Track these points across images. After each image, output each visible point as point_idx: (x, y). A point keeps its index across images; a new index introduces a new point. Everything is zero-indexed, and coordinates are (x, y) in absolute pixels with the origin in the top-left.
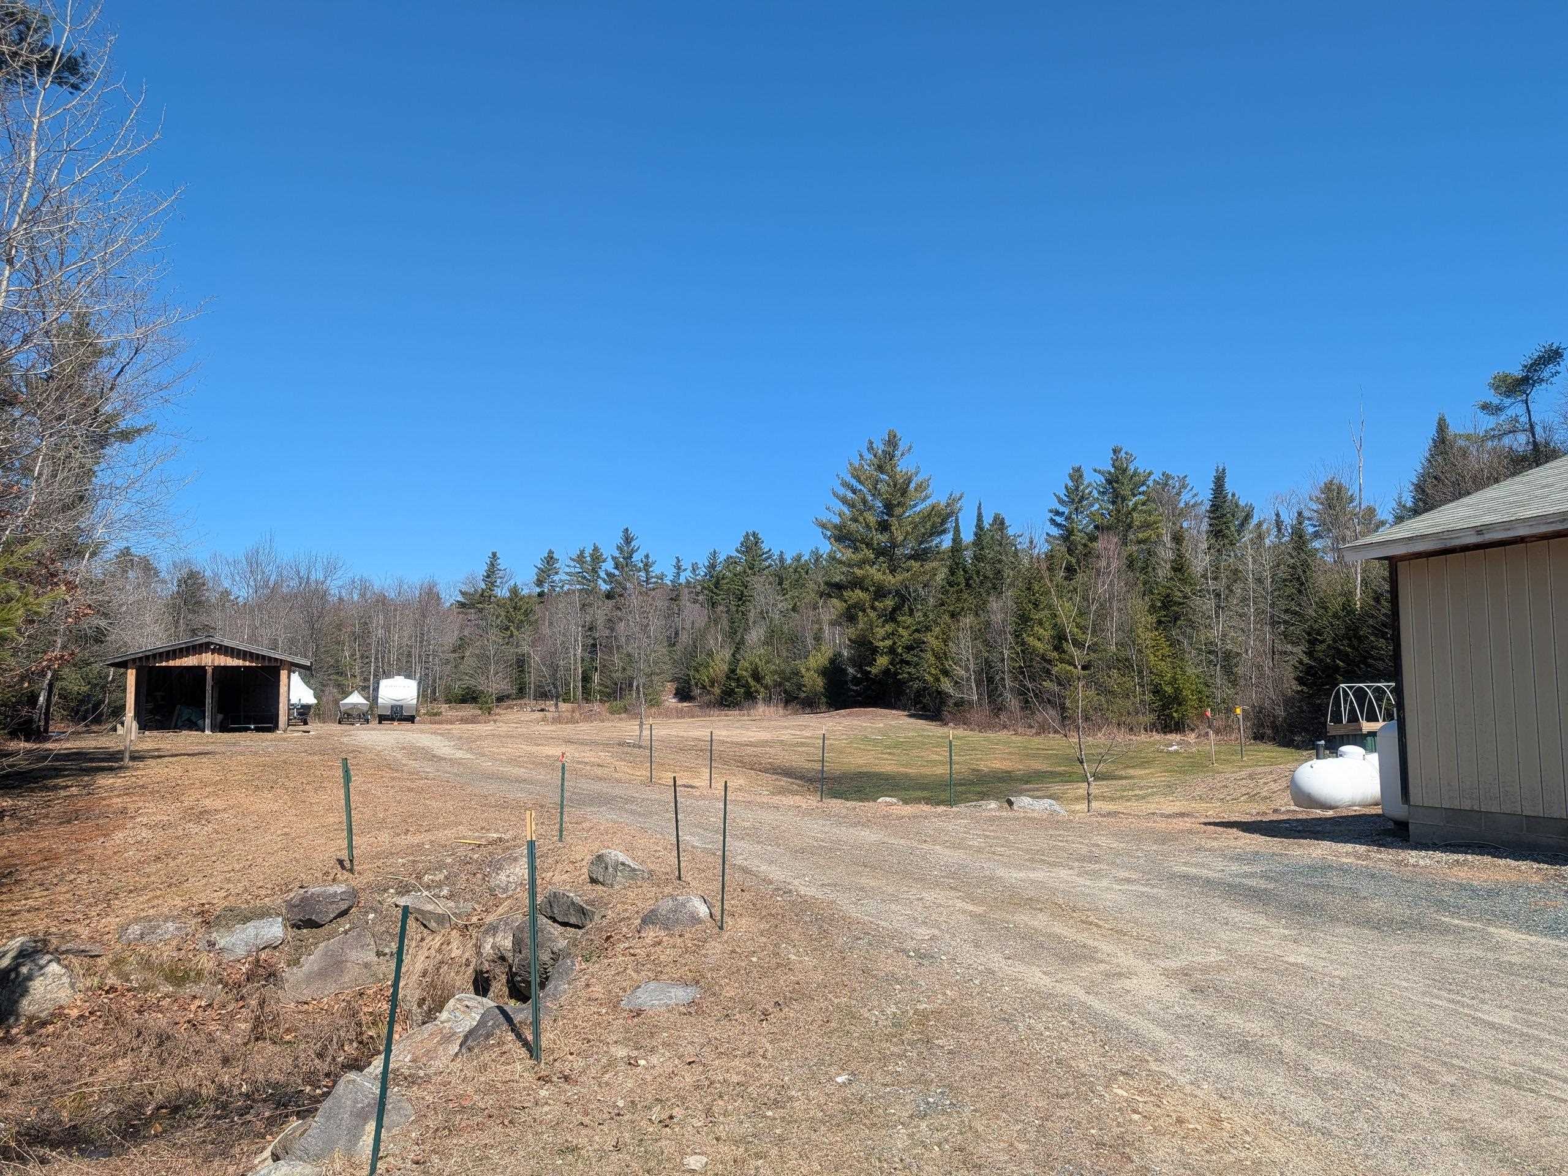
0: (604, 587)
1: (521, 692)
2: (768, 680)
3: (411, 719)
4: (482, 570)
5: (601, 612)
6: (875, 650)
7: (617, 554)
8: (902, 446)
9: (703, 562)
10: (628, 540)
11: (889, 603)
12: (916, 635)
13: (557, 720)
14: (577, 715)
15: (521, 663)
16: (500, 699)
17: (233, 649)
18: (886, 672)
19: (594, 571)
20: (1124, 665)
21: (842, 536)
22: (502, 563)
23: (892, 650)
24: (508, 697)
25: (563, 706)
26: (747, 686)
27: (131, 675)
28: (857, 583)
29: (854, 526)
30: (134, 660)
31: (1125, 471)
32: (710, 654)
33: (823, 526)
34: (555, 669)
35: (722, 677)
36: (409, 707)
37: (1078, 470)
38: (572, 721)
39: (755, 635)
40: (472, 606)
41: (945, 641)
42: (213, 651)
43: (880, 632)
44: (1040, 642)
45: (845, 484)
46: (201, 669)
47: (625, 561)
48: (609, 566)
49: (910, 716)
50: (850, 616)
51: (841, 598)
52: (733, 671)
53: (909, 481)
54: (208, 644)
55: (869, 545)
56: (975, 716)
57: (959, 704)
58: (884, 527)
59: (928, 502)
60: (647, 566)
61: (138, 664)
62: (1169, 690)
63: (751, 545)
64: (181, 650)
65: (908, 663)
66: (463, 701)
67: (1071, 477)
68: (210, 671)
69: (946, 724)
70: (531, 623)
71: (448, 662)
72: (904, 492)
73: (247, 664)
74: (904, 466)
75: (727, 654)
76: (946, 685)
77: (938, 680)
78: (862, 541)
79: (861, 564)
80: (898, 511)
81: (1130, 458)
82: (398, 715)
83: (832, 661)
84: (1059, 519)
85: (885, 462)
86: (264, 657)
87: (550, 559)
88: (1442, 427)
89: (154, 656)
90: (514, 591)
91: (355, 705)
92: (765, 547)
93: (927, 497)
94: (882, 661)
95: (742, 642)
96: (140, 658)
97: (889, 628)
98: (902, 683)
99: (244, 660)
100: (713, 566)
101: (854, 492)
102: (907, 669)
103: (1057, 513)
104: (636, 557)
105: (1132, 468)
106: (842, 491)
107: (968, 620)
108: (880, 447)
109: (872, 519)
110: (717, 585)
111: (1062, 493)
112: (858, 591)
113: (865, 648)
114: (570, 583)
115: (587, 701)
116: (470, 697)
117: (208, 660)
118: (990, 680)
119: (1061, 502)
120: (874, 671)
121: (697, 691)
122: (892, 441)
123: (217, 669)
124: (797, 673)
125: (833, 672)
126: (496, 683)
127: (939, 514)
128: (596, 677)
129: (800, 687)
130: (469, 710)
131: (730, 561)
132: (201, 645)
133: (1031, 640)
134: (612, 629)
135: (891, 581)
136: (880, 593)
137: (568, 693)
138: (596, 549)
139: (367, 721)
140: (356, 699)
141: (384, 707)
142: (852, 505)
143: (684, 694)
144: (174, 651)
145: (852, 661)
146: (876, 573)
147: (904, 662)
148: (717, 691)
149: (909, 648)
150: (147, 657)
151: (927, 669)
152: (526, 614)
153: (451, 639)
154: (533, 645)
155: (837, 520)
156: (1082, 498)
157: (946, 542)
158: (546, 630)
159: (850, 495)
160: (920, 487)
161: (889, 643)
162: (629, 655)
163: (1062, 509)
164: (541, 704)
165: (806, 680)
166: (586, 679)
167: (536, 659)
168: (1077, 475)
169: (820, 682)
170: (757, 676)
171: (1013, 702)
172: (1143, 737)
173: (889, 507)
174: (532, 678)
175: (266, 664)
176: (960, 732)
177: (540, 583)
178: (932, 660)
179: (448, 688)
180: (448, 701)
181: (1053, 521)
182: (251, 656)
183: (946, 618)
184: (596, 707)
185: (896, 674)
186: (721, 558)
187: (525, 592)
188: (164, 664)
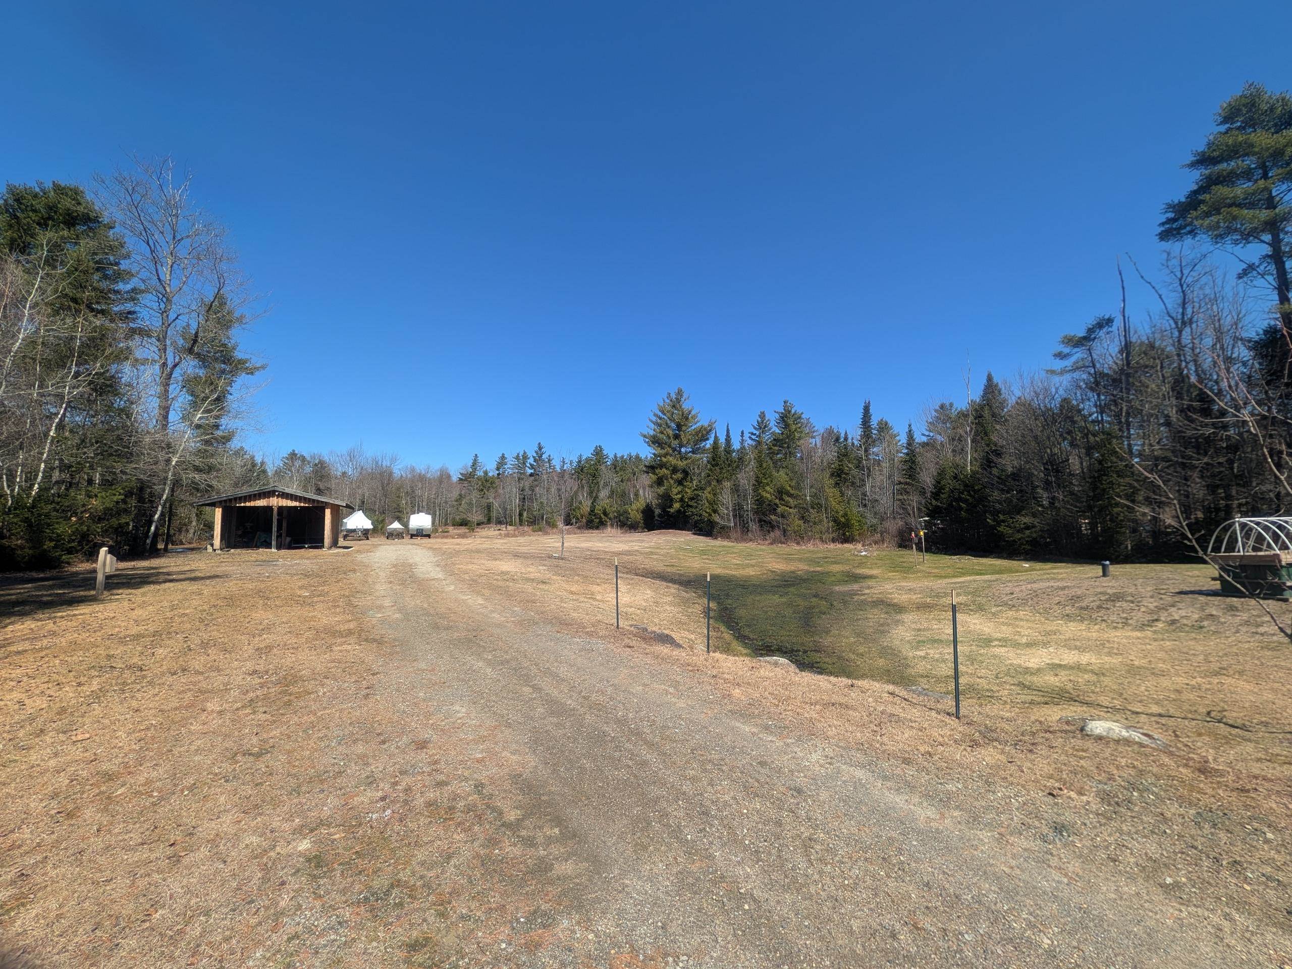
0: (530, 471)
1: (489, 521)
2: (611, 515)
3: (429, 536)
4: (470, 463)
5: (527, 484)
6: (672, 500)
7: (535, 455)
8: (685, 396)
9: (575, 460)
10: (540, 448)
11: (679, 476)
12: (696, 492)
13: (507, 535)
14: (516, 532)
15: (489, 507)
16: (478, 524)
17: (292, 495)
18: (679, 511)
19: (524, 463)
20: (817, 506)
21: (655, 441)
22: (480, 459)
23: (682, 500)
24: (483, 523)
25: (509, 528)
26: (600, 518)
27: (218, 512)
28: (662, 466)
29: (661, 436)
30: (221, 502)
31: (790, 412)
32: (580, 503)
33: (645, 436)
34: (505, 509)
35: (587, 513)
36: (428, 529)
37: (763, 413)
38: (514, 536)
39: (604, 493)
40: (466, 480)
41: (715, 495)
42: (278, 496)
43: (675, 491)
44: (768, 493)
45: (656, 415)
46: (269, 509)
47: (539, 458)
48: (531, 461)
49: (694, 534)
50: (660, 482)
51: (654, 473)
52: (592, 511)
53: (690, 412)
54: (274, 491)
55: (670, 446)
56: (733, 535)
57: (723, 528)
58: (677, 437)
59: (698, 424)
60: (549, 461)
61: (223, 504)
62: (843, 520)
63: (598, 452)
64: (255, 495)
65: (691, 506)
66: (461, 525)
67: (760, 416)
68: (275, 510)
69: (716, 538)
70: (494, 488)
71: (453, 506)
72: (687, 419)
73: (302, 505)
74: (686, 406)
75: (589, 503)
76: (716, 518)
77: (710, 515)
78: (666, 444)
79: (665, 455)
80: (684, 428)
81: (792, 406)
82: (420, 534)
83: (647, 506)
84: (753, 437)
85: (676, 404)
86: (314, 500)
87: (503, 457)
88: (990, 378)
89: (235, 499)
90: (486, 473)
91: (395, 529)
92: (605, 452)
93: (698, 421)
94: (677, 506)
95: (597, 497)
96: (225, 501)
97: (680, 488)
98: (688, 517)
99: (300, 502)
100: (580, 462)
101: (660, 418)
102: (690, 509)
103: (752, 434)
104: (544, 457)
105: (793, 411)
106: (654, 419)
107: (727, 484)
108: (674, 396)
109: (671, 432)
110: (582, 470)
111: (755, 424)
112: (664, 470)
113: (667, 499)
114: (512, 469)
115: (521, 525)
116: (464, 523)
117: (275, 502)
118: (741, 516)
119: (755, 428)
120: (672, 510)
121: (574, 520)
122: (680, 393)
123: (281, 509)
124: (626, 512)
125: (648, 512)
126: (476, 517)
127: (705, 429)
128: (525, 514)
129: (628, 518)
130: (463, 530)
131: (588, 460)
132: (269, 492)
133: (764, 494)
134: (533, 491)
135: (681, 464)
136: (675, 470)
137: (511, 521)
138: (525, 453)
139: (403, 538)
140: (396, 525)
141: (413, 530)
142: (660, 425)
143: (568, 522)
144: (250, 496)
145: (659, 505)
146: (672, 460)
147: (688, 506)
148: (584, 520)
149: (692, 499)
150: (230, 500)
151: (704, 509)
152: (492, 483)
153: (455, 494)
154: (495, 498)
155: (652, 433)
156: (765, 427)
157: (709, 444)
158: (501, 491)
159: (659, 421)
160: (694, 417)
161: (680, 496)
162: (541, 503)
163: (755, 432)
164: (499, 527)
165: (632, 516)
166: (521, 515)
167: (496, 504)
168: (762, 415)
169: (639, 516)
170: (605, 513)
171: (754, 526)
172: (832, 546)
173: (679, 426)
174: (494, 514)
175: (316, 505)
176: (725, 543)
177: (498, 469)
178: (707, 504)
179: (454, 519)
180: (454, 525)
181: (750, 438)
182: (305, 500)
183: (714, 483)
184: (526, 528)
185: (685, 512)
186: (584, 458)
187: (490, 474)
188: (242, 505)
